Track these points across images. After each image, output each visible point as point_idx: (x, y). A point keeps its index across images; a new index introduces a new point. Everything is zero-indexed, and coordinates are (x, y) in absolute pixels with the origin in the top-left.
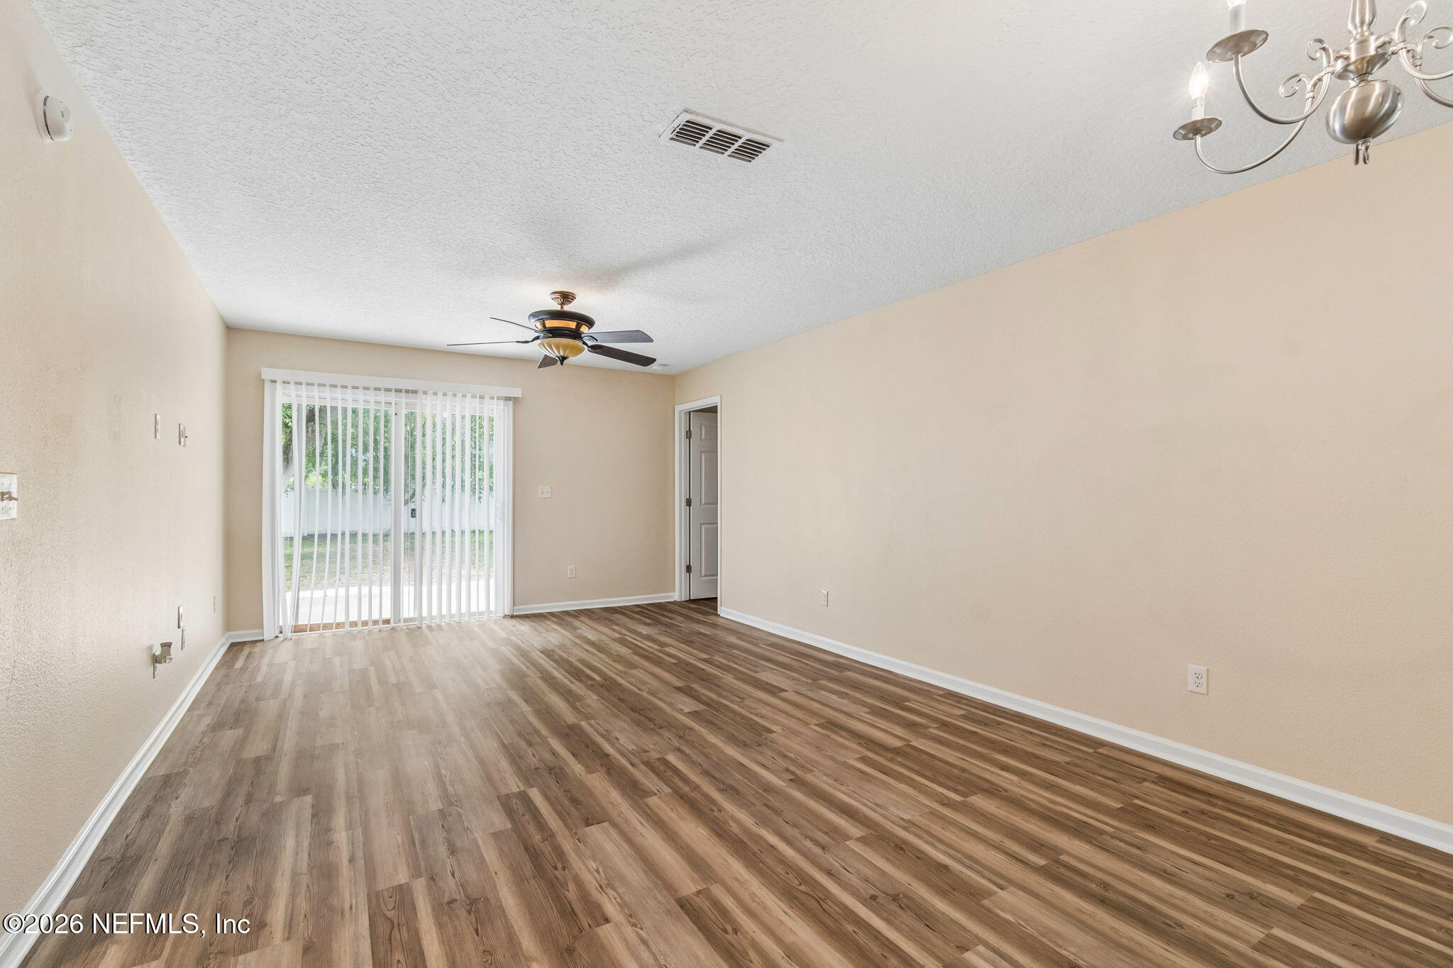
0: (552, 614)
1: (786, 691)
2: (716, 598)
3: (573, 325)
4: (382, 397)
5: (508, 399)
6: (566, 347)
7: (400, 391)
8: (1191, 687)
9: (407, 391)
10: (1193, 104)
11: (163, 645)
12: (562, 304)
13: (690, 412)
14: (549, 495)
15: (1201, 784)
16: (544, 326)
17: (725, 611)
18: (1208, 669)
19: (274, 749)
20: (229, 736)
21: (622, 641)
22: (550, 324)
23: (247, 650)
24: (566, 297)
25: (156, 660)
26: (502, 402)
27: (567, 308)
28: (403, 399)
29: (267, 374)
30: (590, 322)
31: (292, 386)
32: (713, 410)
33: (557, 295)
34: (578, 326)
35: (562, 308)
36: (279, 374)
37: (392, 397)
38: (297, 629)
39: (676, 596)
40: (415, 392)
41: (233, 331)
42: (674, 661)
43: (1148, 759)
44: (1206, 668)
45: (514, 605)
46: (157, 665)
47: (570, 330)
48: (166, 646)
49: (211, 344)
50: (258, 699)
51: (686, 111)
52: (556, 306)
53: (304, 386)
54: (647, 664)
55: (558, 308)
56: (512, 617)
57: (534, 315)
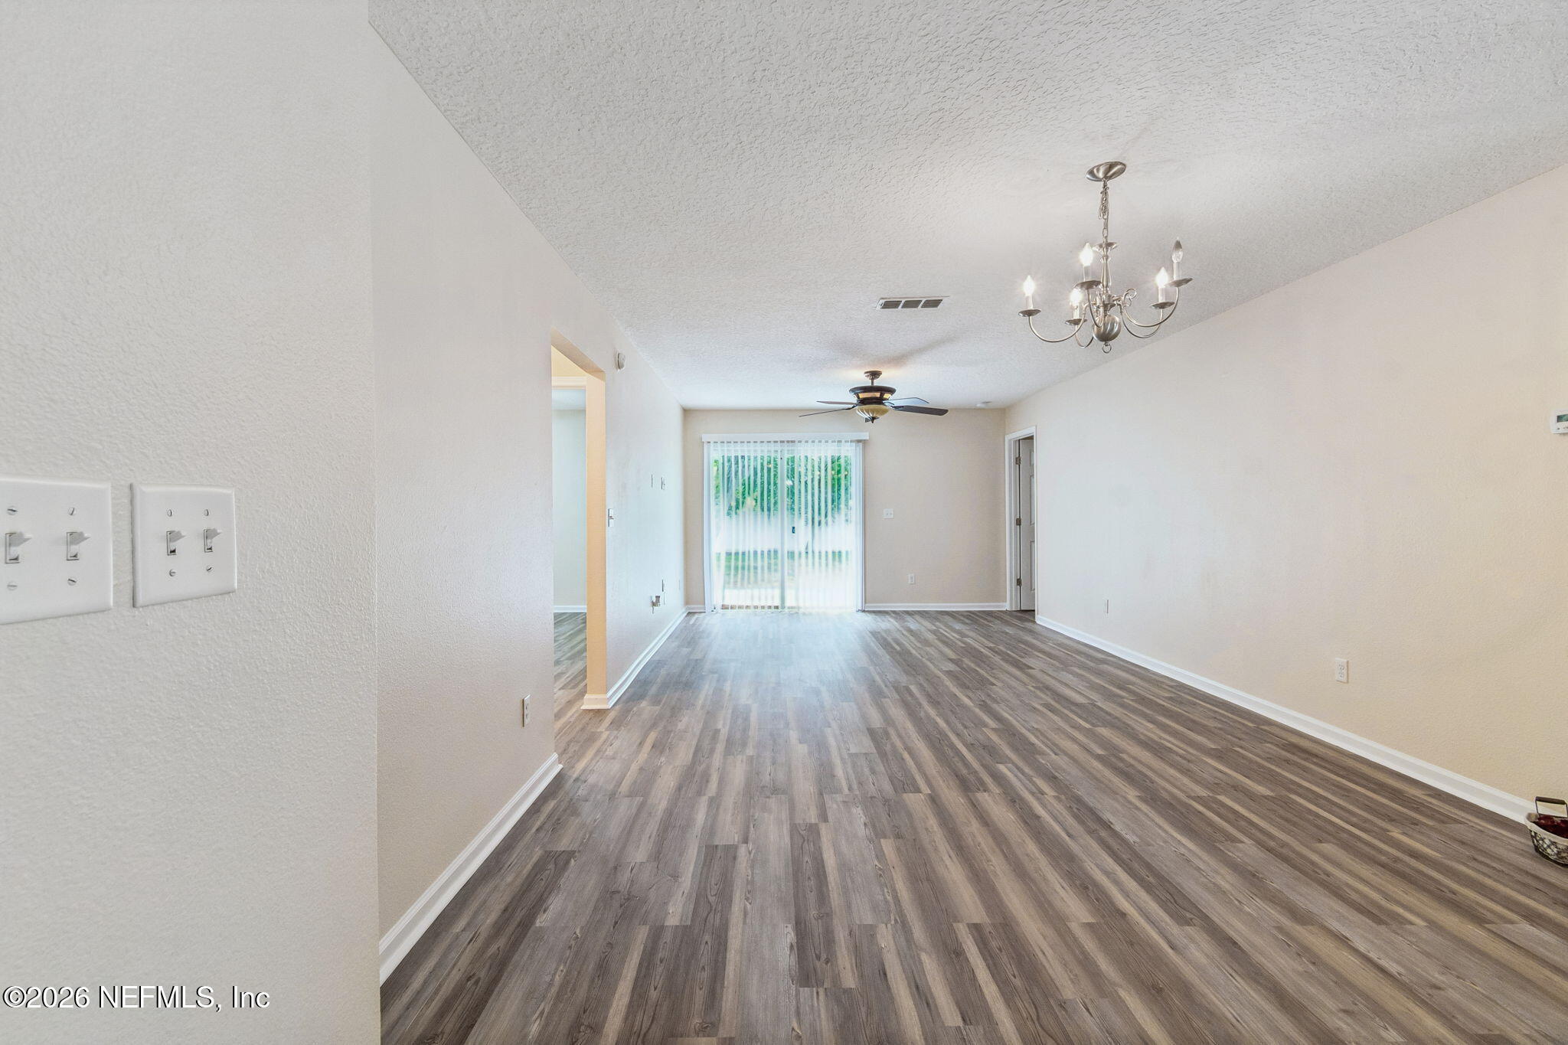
0: (894, 612)
1: (1034, 669)
2: (1034, 611)
3: (878, 395)
4: (772, 448)
5: (859, 441)
6: (873, 411)
7: (783, 442)
8: (1337, 677)
9: (788, 442)
10: (1073, 309)
11: (657, 597)
12: (872, 379)
13: (1019, 440)
14: (892, 516)
15: (1321, 751)
16: (858, 397)
17: (1041, 619)
18: (1348, 662)
19: (704, 657)
20: (685, 650)
21: (934, 632)
22: (862, 396)
23: (696, 616)
24: (874, 375)
25: (654, 604)
26: (854, 444)
27: (877, 383)
28: (786, 447)
29: (705, 438)
30: (891, 391)
31: (719, 444)
32: (1031, 438)
33: (868, 374)
34: (882, 395)
35: (872, 383)
36: (712, 437)
37: (778, 447)
38: (724, 607)
39: (1006, 606)
40: (793, 442)
41: (687, 412)
42: (963, 645)
43: (1286, 730)
44: (1346, 661)
45: (865, 603)
46: (655, 608)
47: (876, 398)
48: (658, 597)
49: (675, 418)
50: (699, 638)
51: (883, 299)
52: (867, 382)
53: (725, 444)
54: (940, 645)
55: (869, 384)
56: (864, 611)
57: (853, 390)
